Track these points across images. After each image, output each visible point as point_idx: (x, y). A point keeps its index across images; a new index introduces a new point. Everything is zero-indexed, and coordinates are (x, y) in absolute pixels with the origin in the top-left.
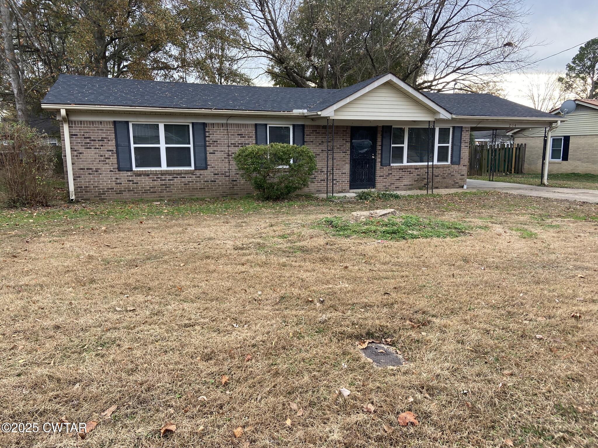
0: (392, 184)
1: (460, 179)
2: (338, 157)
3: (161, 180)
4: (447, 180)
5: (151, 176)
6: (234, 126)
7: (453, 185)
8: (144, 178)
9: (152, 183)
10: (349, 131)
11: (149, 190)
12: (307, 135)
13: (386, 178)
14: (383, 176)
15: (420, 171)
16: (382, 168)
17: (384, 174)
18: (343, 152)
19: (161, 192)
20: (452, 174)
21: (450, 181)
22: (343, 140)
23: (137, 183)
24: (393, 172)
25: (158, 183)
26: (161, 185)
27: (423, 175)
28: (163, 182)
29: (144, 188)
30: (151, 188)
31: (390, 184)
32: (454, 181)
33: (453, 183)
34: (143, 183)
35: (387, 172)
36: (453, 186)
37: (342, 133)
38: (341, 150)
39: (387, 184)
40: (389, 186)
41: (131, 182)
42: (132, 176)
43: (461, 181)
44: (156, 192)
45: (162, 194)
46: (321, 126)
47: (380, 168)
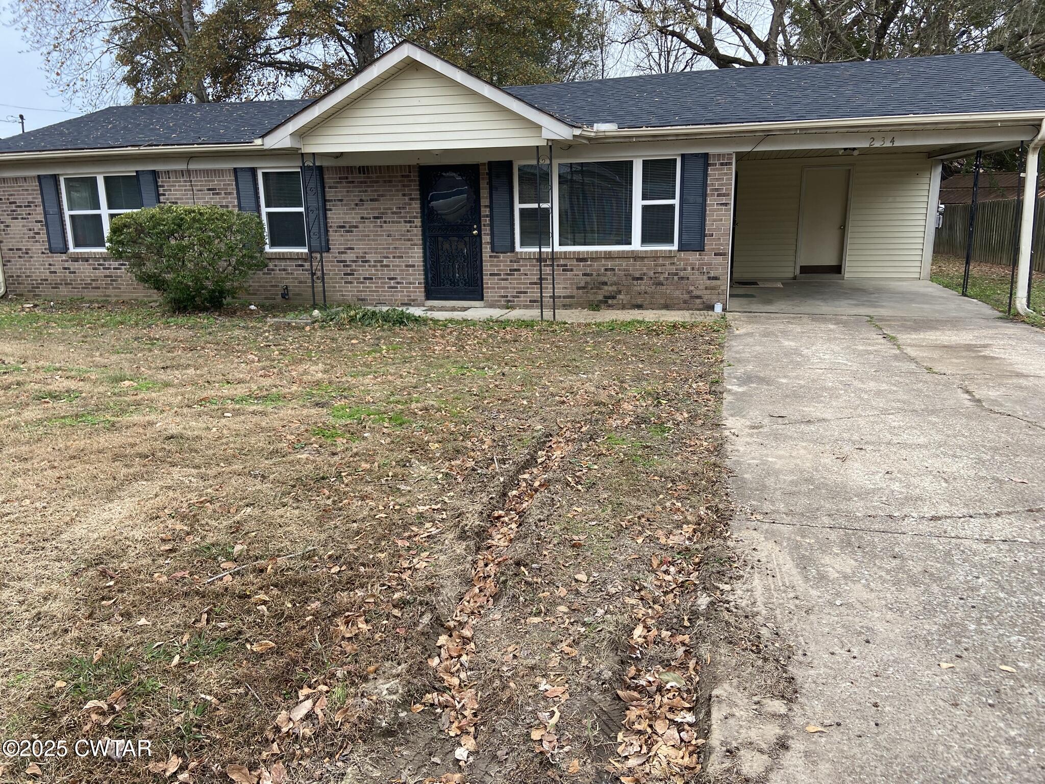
0: (521, 292)
1: (706, 288)
2: (397, 231)
3: (104, 268)
4: (668, 290)
5: (91, 262)
6: (200, 174)
7: (685, 302)
8: (83, 265)
9: (92, 273)
10: (414, 176)
11: (90, 284)
12: (330, 187)
13: (507, 279)
14: (499, 275)
15: (591, 265)
16: (495, 257)
17: (500, 270)
18: (406, 222)
19: (105, 288)
20: (682, 274)
21: (677, 292)
22: (404, 195)
23: (75, 272)
24: (522, 266)
25: (101, 273)
26: (105, 276)
27: (598, 275)
28: (107, 272)
29: (83, 280)
30: (92, 280)
31: (517, 292)
32: (690, 292)
33: (686, 297)
34: (82, 273)
35: (507, 266)
36: (686, 304)
37: (400, 181)
38: (401, 217)
39: (508, 292)
40: (514, 297)
41: (67, 271)
42: (67, 261)
43: (708, 292)
44: (99, 288)
45: (108, 292)
46: (355, 167)
47: (491, 257)
